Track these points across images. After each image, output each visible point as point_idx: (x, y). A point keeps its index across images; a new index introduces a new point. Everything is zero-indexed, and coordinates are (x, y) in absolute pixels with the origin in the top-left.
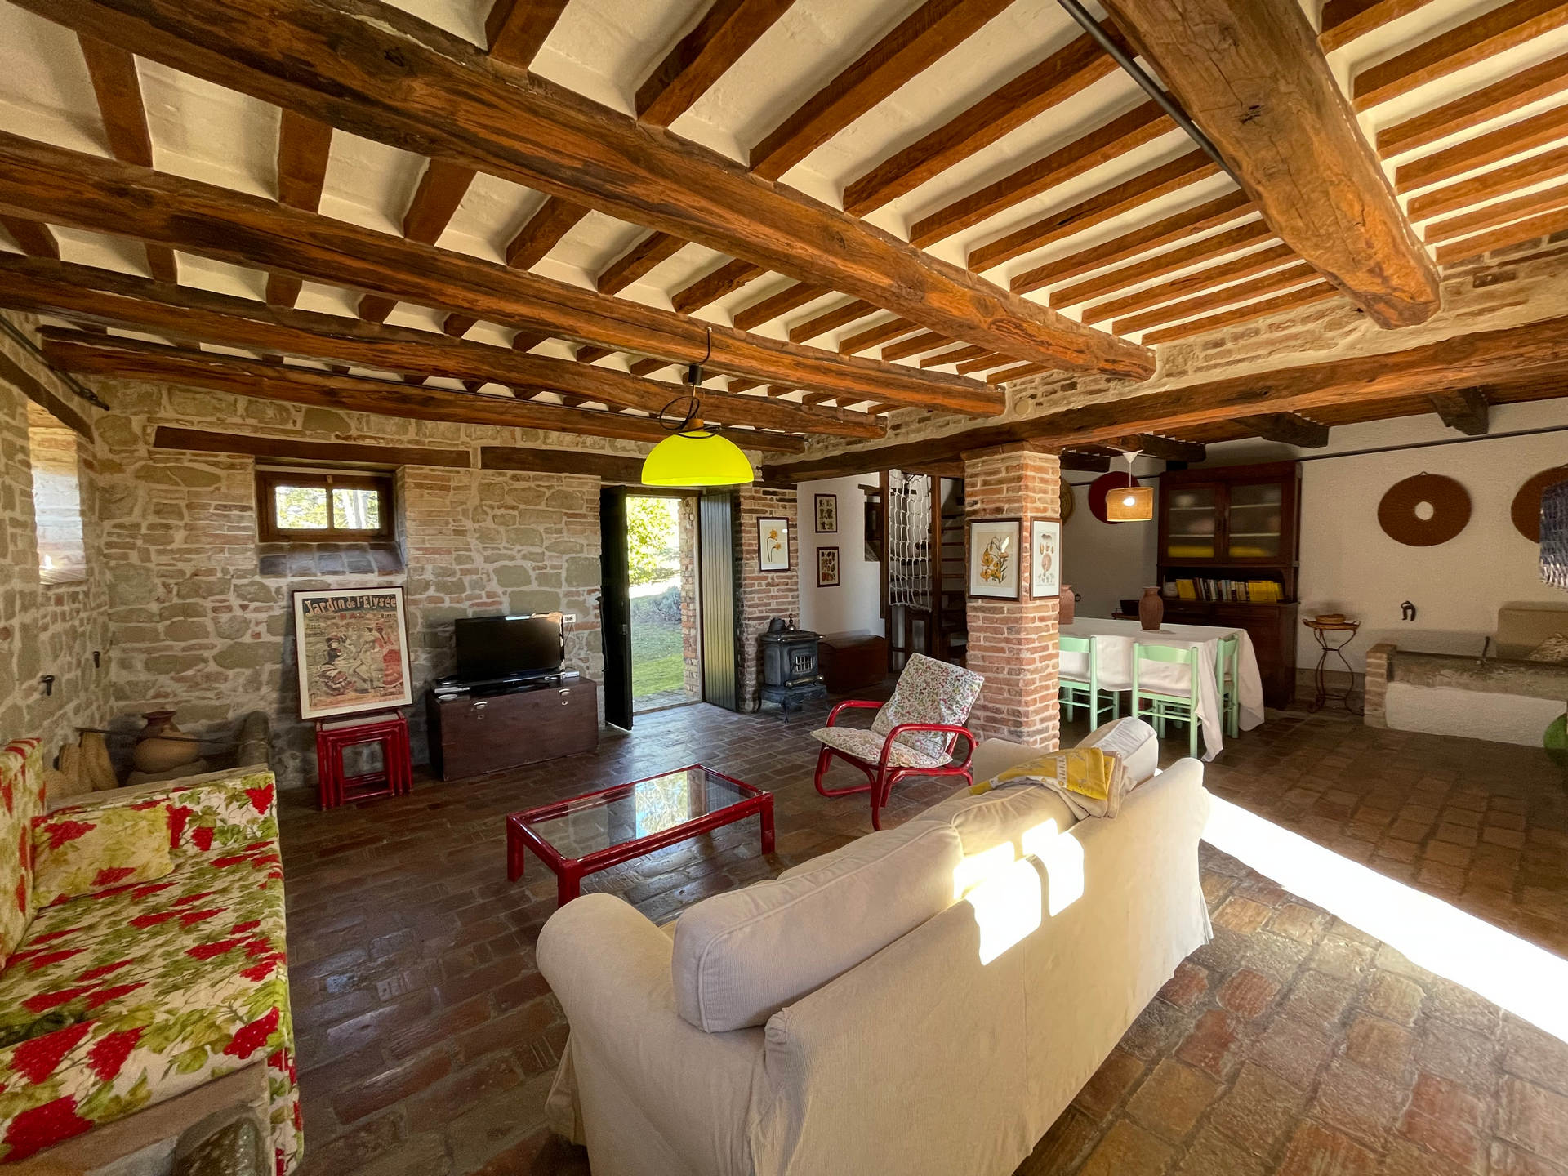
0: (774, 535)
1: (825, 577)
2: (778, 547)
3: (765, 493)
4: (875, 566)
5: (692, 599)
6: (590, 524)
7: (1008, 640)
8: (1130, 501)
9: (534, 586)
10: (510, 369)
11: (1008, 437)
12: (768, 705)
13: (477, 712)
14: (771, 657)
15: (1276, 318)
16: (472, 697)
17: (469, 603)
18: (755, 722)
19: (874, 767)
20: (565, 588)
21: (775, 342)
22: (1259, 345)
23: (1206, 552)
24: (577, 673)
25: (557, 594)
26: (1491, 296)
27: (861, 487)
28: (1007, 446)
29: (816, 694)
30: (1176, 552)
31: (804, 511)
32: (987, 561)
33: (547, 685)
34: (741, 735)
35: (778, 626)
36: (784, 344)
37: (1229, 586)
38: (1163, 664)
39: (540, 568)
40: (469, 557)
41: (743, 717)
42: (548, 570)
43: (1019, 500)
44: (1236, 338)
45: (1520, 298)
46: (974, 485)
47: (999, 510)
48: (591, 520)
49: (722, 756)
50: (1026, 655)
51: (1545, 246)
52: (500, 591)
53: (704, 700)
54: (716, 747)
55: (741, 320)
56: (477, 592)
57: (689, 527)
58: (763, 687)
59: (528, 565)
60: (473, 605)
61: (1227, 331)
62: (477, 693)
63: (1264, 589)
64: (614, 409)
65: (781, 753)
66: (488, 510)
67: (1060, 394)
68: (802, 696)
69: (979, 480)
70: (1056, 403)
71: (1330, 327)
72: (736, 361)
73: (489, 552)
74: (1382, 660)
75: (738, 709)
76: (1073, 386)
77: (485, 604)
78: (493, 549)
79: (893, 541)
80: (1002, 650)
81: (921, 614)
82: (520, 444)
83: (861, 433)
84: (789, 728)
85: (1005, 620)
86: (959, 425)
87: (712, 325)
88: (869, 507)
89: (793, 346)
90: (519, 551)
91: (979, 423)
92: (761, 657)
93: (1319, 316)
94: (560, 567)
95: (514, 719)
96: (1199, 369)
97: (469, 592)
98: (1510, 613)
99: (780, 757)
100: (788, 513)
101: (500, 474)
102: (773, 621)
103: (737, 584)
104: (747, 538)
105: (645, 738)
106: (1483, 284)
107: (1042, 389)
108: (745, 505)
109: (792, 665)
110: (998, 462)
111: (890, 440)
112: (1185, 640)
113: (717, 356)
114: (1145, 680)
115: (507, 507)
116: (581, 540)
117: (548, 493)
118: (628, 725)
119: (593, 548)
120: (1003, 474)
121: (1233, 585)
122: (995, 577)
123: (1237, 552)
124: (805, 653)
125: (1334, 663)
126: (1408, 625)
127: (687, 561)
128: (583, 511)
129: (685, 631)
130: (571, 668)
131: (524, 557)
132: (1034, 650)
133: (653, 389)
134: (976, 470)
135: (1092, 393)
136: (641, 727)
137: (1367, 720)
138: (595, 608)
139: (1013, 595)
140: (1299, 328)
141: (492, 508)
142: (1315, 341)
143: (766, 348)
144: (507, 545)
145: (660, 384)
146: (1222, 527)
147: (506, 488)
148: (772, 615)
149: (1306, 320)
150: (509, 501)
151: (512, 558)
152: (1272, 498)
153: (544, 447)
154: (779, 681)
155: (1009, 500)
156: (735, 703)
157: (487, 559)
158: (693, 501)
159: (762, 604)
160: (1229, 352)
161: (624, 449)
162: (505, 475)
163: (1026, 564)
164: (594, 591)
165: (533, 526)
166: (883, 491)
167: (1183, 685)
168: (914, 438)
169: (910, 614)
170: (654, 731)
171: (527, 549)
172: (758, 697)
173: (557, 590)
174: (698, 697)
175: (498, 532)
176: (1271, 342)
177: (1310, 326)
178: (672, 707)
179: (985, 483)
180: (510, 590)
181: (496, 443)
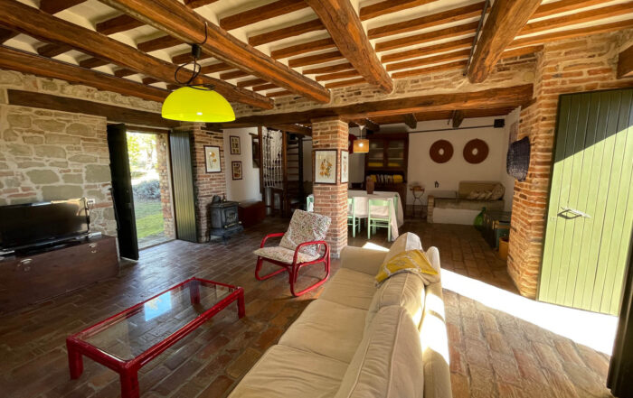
0: (213, 155)
1: (236, 175)
2: (215, 161)
3: (207, 133)
4: (257, 170)
5: (167, 188)
6: (101, 145)
7: (331, 201)
8: (361, 145)
9: (61, 182)
10: (38, 24)
11: (331, 114)
12: (213, 237)
13: (23, 266)
14: (215, 215)
15: (437, 74)
16: (17, 257)
17: (6, 195)
18: (210, 247)
19: (289, 265)
20: (85, 183)
21: (241, 43)
22: (430, 84)
23: (380, 165)
24: (100, 233)
25: (80, 187)
26: (502, 75)
27: (250, 134)
28: (332, 118)
29: (239, 230)
30: (371, 165)
31: (226, 144)
32: (323, 168)
33: (79, 243)
34: (204, 254)
35: (217, 200)
36: (246, 45)
37: (388, 177)
38: (377, 207)
39: (64, 171)
40: (5, 164)
41: (202, 245)
42: (72, 173)
43: (336, 141)
44: (423, 80)
45: (510, 77)
46: (316, 134)
47: (328, 146)
48: (101, 143)
49: (197, 267)
50: (339, 207)
51: (518, 60)
52: (34, 186)
53: (177, 238)
54: (192, 263)
55: (225, 23)
56: (13, 187)
57: (163, 149)
58: (211, 230)
59: (56, 170)
60: (11, 196)
61: (420, 77)
62: (22, 254)
63: (398, 178)
64: (120, 73)
65: (229, 261)
66: (18, 133)
67: (354, 96)
68: (232, 232)
69: (319, 132)
70: (352, 100)
71: (454, 80)
72: (222, 48)
73: (22, 161)
74: (431, 201)
75: (198, 241)
76: (359, 93)
77: (21, 195)
78: (25, 159)
79: (265, 159)
80: (329, 205)
81: (278, 191)
82: (41, 91)
83: (262, 106)
84: (228, 248)
85: (330, 193)
86: (308, 106)
87: (208, 22)
88: (254, 143)
89: (250, 47)
90: (47, 161)
91: (319, 106)
92: (209, 215)
93: (451, 75)
94: (81, 171)
95: (55, 266)
96: (409, 91)
97: (6, 187)
98: (462, 184)
99: (229, 264)
100: (219, 144)
101: (26, 110)
102: (214, 197)
103: (195, 179)
104: (199, 156)
105: (148, 263)
106: (500, 70)
107: (347, 93)
108: (197, 139)
109: (226, 218)
110: (327, 124)
111: (275, 111)
112: (386, 197)
113: (210, 42)
114: (372, 213)
115: (34, 132)
116: (95, 155)
117: (68, 125)
118: (136, 257)
119: (104, 160)
120: (329, 130)
121: (389, 177)
122: (326, 174)
123: (390, 165)
124: (232, 211)
125: (417, 202)
126: (436, 189)
127: (163, 168)
128: (95, 137)
129: (163, 204)
130: (95, 230)
131: (52, 165)
132: (341, 205)
133: (153, 62)
134: (318, 127)
135: (367, 97)
136: (144, 257)
137: (428, 221)
138: (108, 194)
139: (334, 182)
140: (444, 79)
141: (22, 132)
142: (448, 85)
143: (236, 44)
144: (37, 157)
145: (158, 60)
146: (386, 156)
147: (32, 119)
148: (213, 194)
149: (446, 76)
150: (35, 127)
151: (43, 165)
152: (401, 146)
153: (61, 95)
154: (220, 226)
155: (332, 142)
156: (196, 238)
157: (20, 166)
158: (165, 136)
159: (208, 189)
160: (420, 85)
161: (121, 102)
162: (30, 110)
163: (339, 169)
164: (107, 185)
165: (57, 145)
166: (259, 136)
167: (386, 214)
168: (287, 111)
169: (273, 191)
170: (152, 259)
171: (53, 159)
172: (209, 233)
173: (80, 185)
174: (174, 237)
175: (29, 148)
176: (434, 83)
177: (448, 79)
178: (159, 244)
179: (321, 133)
180: (42, 185)
181: (21, 88)
